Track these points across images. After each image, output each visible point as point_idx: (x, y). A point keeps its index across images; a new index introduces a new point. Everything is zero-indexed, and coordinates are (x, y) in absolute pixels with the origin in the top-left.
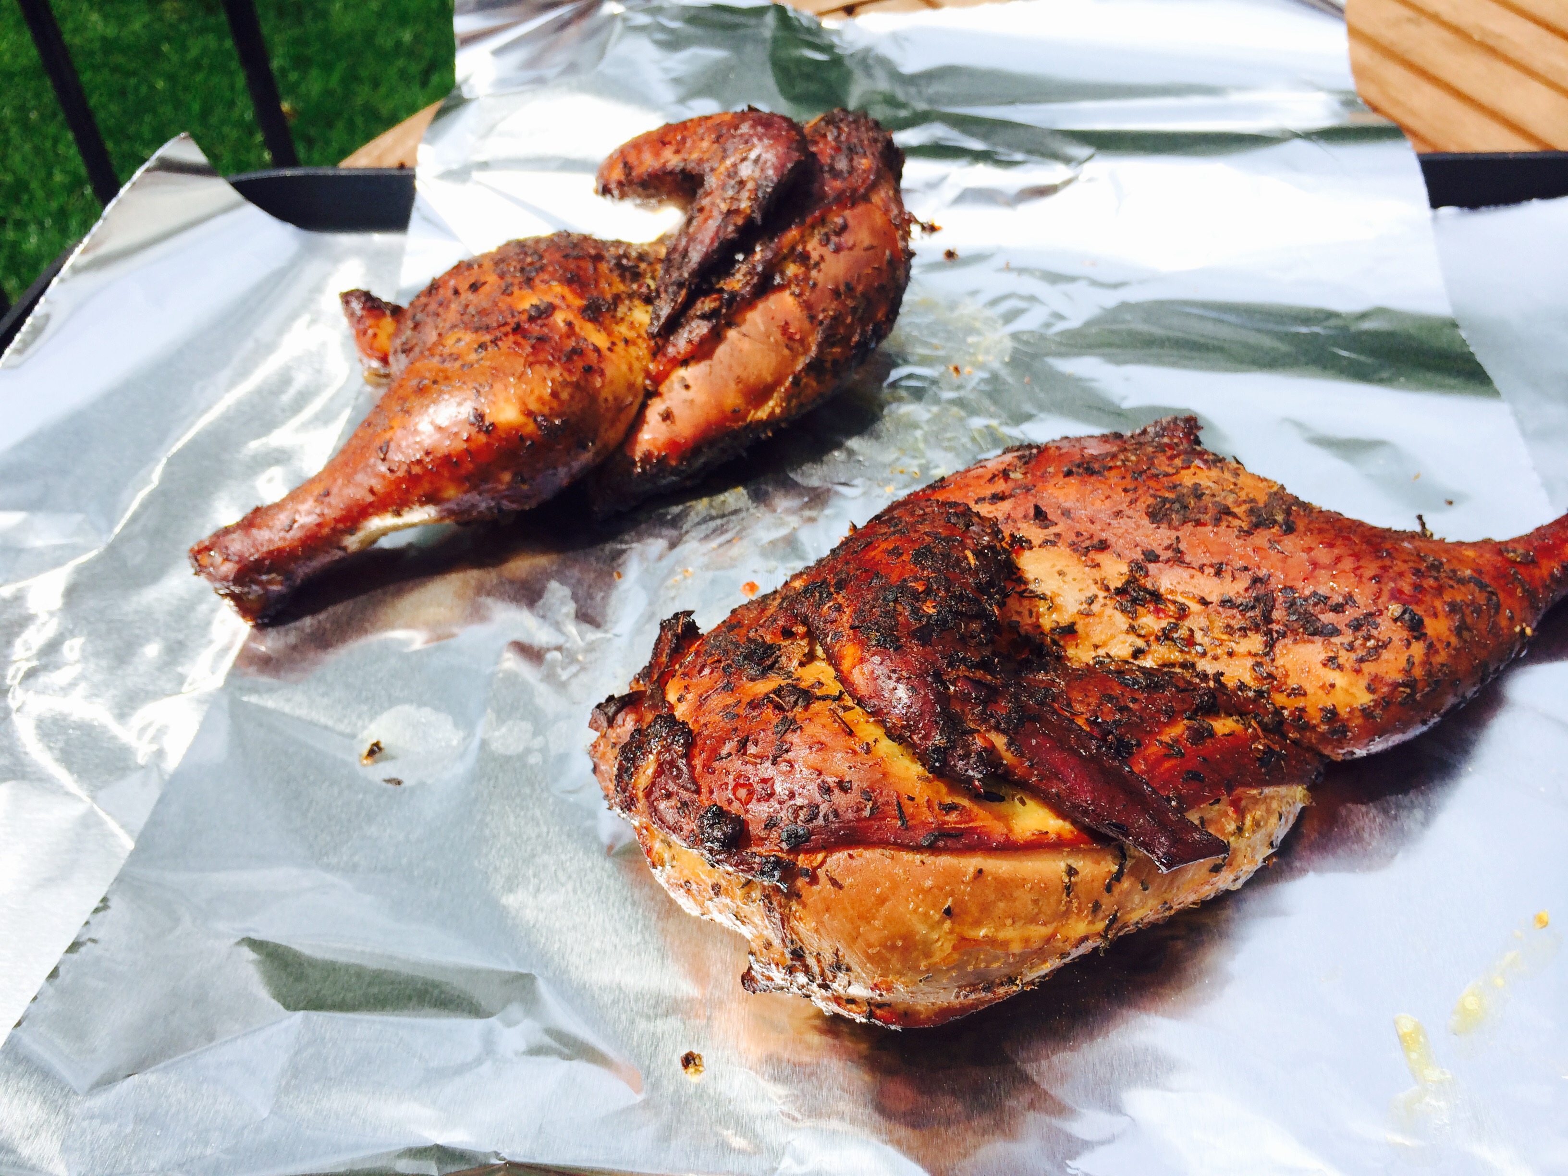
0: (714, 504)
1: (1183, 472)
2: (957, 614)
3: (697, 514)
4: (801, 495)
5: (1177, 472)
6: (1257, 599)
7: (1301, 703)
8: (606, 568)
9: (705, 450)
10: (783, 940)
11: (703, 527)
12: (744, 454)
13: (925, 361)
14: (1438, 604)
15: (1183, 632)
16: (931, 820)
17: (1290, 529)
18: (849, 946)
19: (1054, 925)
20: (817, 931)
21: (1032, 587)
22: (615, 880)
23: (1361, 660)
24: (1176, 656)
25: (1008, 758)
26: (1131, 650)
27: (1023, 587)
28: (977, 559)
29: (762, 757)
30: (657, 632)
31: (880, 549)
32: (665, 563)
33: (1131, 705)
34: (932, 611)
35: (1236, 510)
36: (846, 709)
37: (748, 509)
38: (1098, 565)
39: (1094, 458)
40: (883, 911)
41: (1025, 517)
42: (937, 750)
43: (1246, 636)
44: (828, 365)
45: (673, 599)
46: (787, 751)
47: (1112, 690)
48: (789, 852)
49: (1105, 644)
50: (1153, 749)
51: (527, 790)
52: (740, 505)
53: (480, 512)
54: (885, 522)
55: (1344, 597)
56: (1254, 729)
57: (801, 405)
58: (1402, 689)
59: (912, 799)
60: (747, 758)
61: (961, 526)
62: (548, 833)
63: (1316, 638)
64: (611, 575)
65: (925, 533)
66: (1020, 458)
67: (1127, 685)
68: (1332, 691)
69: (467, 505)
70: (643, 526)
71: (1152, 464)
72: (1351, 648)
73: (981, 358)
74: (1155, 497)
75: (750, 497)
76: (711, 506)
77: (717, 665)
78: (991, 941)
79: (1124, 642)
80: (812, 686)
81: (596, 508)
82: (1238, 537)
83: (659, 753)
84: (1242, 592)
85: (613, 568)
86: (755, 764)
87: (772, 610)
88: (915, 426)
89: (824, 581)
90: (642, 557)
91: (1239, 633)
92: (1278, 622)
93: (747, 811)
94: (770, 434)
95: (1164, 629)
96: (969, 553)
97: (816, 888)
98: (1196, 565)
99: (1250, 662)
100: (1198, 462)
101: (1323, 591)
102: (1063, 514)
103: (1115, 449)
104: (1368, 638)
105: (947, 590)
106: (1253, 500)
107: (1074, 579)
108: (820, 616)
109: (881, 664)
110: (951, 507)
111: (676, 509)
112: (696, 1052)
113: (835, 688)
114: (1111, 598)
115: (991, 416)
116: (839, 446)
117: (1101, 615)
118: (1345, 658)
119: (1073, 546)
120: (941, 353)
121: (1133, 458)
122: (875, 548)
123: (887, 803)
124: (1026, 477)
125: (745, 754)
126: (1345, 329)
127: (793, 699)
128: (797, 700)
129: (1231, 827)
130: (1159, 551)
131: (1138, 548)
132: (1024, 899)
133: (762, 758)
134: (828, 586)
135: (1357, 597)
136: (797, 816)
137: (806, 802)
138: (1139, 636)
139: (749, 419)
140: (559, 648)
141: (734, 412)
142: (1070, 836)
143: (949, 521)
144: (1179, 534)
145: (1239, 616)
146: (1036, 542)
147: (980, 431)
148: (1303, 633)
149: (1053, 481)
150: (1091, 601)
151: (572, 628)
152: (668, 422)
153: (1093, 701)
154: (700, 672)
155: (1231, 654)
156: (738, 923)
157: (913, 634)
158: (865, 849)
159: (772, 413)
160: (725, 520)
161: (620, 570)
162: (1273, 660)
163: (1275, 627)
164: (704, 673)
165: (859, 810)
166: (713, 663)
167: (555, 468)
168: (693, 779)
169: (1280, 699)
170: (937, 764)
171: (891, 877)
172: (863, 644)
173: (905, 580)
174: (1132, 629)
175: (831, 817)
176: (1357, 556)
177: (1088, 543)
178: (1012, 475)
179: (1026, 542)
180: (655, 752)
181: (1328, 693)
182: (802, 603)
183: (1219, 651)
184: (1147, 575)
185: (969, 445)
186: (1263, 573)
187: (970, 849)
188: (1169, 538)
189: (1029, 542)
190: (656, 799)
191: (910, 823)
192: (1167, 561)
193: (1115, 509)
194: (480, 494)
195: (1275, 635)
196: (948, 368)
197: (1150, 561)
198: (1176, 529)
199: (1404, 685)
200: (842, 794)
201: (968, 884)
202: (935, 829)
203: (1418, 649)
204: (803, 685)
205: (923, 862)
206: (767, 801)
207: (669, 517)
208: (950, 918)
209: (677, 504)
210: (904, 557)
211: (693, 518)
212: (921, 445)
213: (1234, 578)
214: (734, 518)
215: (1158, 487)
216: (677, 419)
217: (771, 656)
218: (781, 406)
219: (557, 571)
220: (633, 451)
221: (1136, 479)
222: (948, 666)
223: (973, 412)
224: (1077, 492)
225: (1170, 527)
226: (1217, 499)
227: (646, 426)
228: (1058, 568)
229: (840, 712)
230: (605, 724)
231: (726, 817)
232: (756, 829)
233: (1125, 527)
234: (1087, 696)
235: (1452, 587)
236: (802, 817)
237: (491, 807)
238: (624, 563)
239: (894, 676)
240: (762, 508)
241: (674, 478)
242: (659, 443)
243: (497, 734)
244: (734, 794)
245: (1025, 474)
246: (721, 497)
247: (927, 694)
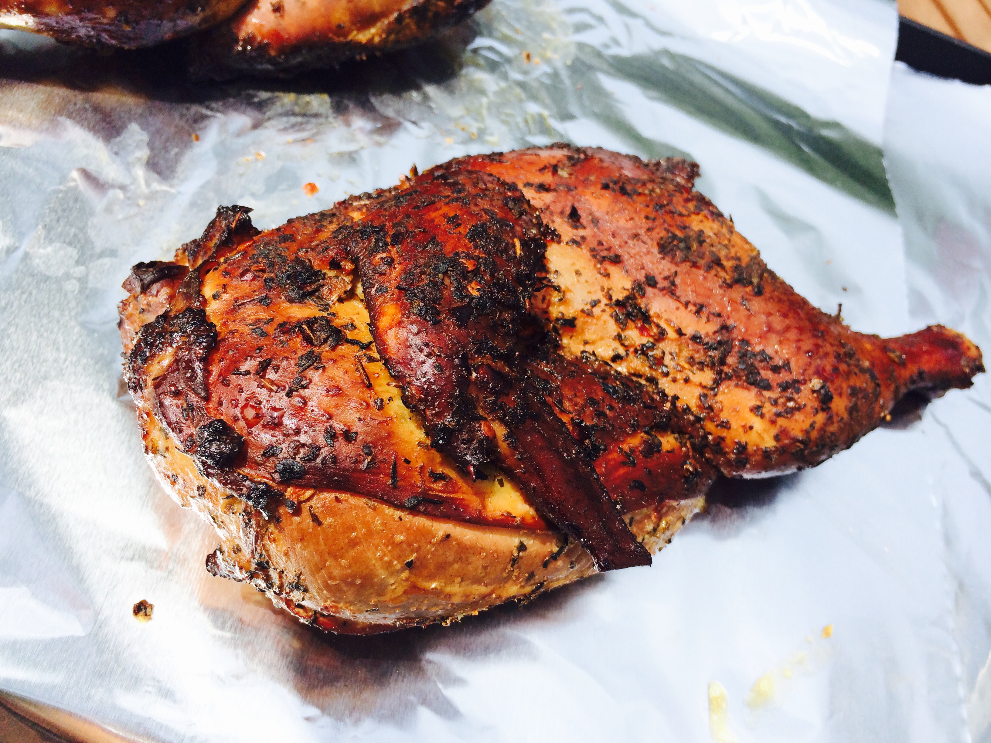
0: (300, 102)
1: (694, 217)
2: (496, 302)
3: (282, 106)
4: (375, 120)
5: (689, 216)
6: (720, 343)
7: (724, 433)
8: (187, 127)
9: (304, 51)
10: (252, 552)
11: (284, 119)
12: (337, 67)
13: (505, 40)
14: (845, 386)
15: (657, 353)
16: (419, 484)
17: (759, 292)
18: (313, 574)
19: (493, 587)
20: (286, 554)
21: (552, 276)
22: (118, 421)
23: (778, 415)
24: (646, 371)
25: (503, 447)
26: (611, 354)
27: (544, 275)
28: (522, 250)
29: (280, 387)
30: (213, 214)
31: (441, 212)
32: (241, 141)
33: (608, 412)
34: (475, 293)
35: (725, 263)
36: (371, 359)
37: (327, 117)
38: (608, 275)
39: (629, 180)
40: (352, 553)
41: (562, 213)
42: (445, 429)
43: (702, 370)
44: (430, 14)
45: (241, 175)
46: (305, 387)
47: (597, 395)
48: (280, 483)
49: (593, 343)
50: (614, 455)
51: (56, 314)
52: (322, 110)
53: (78, 37)
54: (450, 185)
55: (784, 361)
56: (688, 449)
57: (397, 41)
58: (798, 444)
59: (407, 462)
60: (264, 382)
61: (516, 212)
62: (66, 360)
63: (753, 387)
64: (190, 135)
65: (484, 210)
66: (570, 158)
67: (609, 392)
68: (749, 432)
69: (67, 26)
70: (231, 100)
71: (670, 202)
72: (775, 403)
73: (549, 54)
74: (668, 231)
75: (333, 107)
76: (296, 103)
77: (260, 274)
78: (436, 593)
79: (609, 346)
80: (345, 326)
81: (191, 70)
82: (720, 287)
83: (179, 348)
84: (711, 334)
85: (194, 130)
86: (270, 390)
87: (325, 235)
88: (482, 92)
89: (382, 228)
90: (223, 127)
91: (697, 366)
92: (729, 366)
93: (250, 434)
94: (364, 58)
95: (643, 345)
96: (517, 242)
97: (297, 519)
98: (683, 300)
99: (698, 391)
100: (705, 212)
101: (769, 351)
102: (592, 221)
103: (645, 177)
104: (790, 399)
105: (492, 275)
106: (739, 259)
107: (587, 282)
108: (371, 263)
109: (416, 334)
110: (509, 190)
111: (264, 95)
112: (150, 601)
113: (365, 336)
114: (611, 307)
115: (545, 106)
116: (418, 88)
117: (598, 318)
118: (769, 410)
119: (592, 250)
120: (519, 38)
121: (658, 191)
122: (436, 210)
123: (384, 462)
124: (570, 178)
125: (263, 377)
126: (810, 130)
127: (323, 336)
128: (328, 337)
129: (649, 527)
130: (659, 279)
131: (643, 272)
132: (477, 562)
133: (278, 386)
134: (385, 235)
135: (793, 365)
136: (298, 453)
137: (310, 441)
138: (623, 345)
139: (350, 38)
140: (123, 188)
141: (339, 26)
142: (530, 521)
143: (506, 204)
144: (678, 269)
145: (702, 351)
146: (565, 238)
147: (533, 117)
148: (744, 381)
149: (592, 189)
150: (595, 303)
151: (140, 172)
152: (278, 14)
153: (580, 401)
154: (242, 275)
155: (687, 381)
156: (215, 525)
157: (453, 312)
158: (352, 495)
159: (372, 39)
160: (305, 119)
161: (199, 133)
162: (716, 395)
163: (726, 369)
164: (245, 278)
165: (357, 462)
166: (257, 271)
167: (161, 19)
168: (206, 386)
169: (710, 426)
170: (441, 442)
171: (367, 524)
172: (405, 310)
173: (457, 254)
174: (619, 338)
175: (330, 463)
176: (801, 329)
177: (605, 253)
178: (560, 172)
179: (557, 236)
180: (175, 345)
181: (745, 432)
182: (357, 243)
183: (679, 376)
184: (643, 296)
185: (522, 125)
186: (731, 322)
187: (445, 517)
188: (669, 270)
189: (559, 236)
190: (164, 393)
191: (399, 484)
192: (662, 290)
193: (634, 231)
194: (81, 20)
195: (723, 376)
196: (521, 53)
197: (650, 285)
198: (677, 264)
199: (801, 442)
200: (345, 443)
201: (434, 545)
202: (420, 493)
203: (821, 418)
204: (337, 322)
205: (400, 519)
206: (272, 429)
207: (256, 100)
208: (410, 570)
209: (266, 90)
210: (461, 229)
211: (277, 108)
212: (484, 112)
213: (708, 320)
214: (313, 120)
215: (671, 223)
216: (286, 14)
217: (313, 283)
218: (380, 36)
219: (141, 115)
220: (239, 29)
221: (657, 211)
222: (476, 352)
223: (534, 98)
224: (609, 205)
225: (673, 261)
226: (714, 249)
227: (256, 11)
228: (577, 267)
229: (365, 362)
230: (139, 290)
231: (228, 435)
232: (255, 454)
233: (637, 249)
234: (576, 396)
235: (856, 374)
236: (301, 455)
237: (17, 320)
238: (205, 128)
239: (426, 350)
240: (340, 119)
241: (269, 67)
242: (265, 30)
243: (42, 251)
244: (242, 412)
245: (571, 175)
246: (307, 98)
247: (451, 375)
